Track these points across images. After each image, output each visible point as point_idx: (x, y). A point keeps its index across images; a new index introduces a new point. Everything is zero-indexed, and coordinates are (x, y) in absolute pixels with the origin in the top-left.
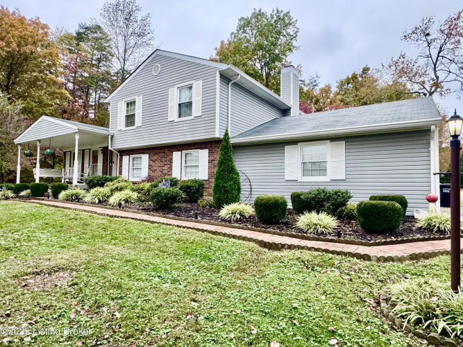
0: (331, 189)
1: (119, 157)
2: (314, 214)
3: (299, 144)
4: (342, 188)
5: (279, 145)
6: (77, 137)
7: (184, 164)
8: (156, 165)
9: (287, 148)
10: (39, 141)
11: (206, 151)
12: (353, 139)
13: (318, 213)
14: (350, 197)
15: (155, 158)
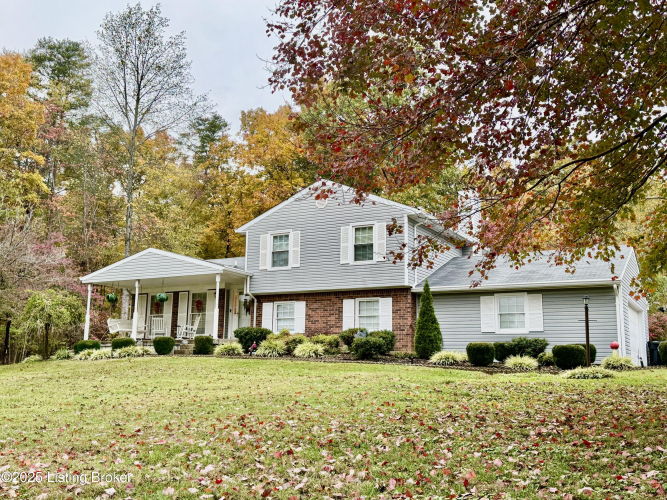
0: (531, 338)
1: (255, 304)
2: (518, 357)
3: (496, 295)
4: (541, 337)
5: (473, 295)
6: (218, 279)
7: (357, 315)
8: (317, 315)
9: (482, 298)
10: (139, 280)
11: (390, 300)
12: (548, 293)
13: (521, 356)
14: (547, 344)
15: (315, 306)
